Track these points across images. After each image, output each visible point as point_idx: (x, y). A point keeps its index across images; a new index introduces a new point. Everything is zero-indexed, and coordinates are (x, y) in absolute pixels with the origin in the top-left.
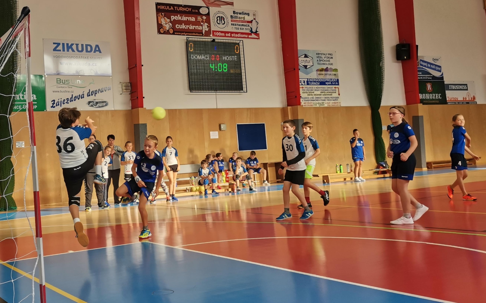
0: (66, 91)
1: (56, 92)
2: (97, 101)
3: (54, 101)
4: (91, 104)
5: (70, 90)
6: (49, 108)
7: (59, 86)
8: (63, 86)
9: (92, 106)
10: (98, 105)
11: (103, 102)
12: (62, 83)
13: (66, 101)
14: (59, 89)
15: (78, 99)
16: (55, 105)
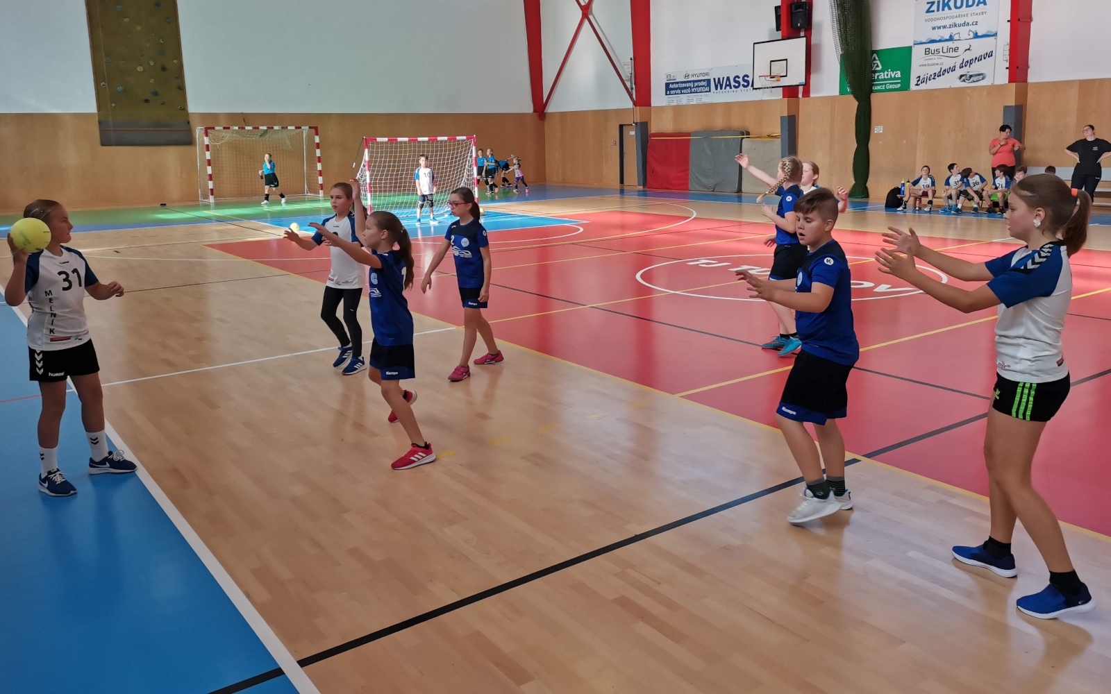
0: (933, 65)
1: (923, 65)
2: (971, 74)
3: (919, 77)
4: (963, 78)
5: (939, 61)
6: (913, 87)
7: (927, 58)
8: (931, 57)
9: (964, 81)
10: (972, 79)
11: (979, 75)
12: (930, 54)
13: (933, 77)
14: (926, 62)
15: (948, 73)
16: (920, 82)
